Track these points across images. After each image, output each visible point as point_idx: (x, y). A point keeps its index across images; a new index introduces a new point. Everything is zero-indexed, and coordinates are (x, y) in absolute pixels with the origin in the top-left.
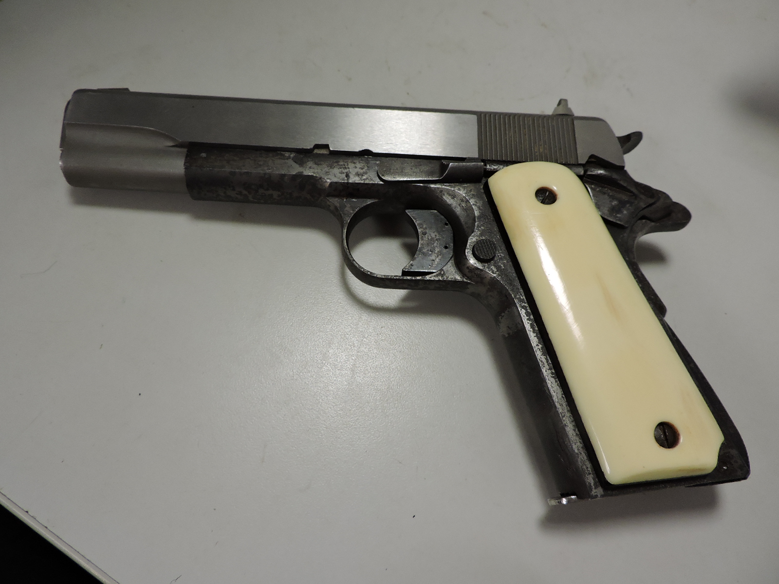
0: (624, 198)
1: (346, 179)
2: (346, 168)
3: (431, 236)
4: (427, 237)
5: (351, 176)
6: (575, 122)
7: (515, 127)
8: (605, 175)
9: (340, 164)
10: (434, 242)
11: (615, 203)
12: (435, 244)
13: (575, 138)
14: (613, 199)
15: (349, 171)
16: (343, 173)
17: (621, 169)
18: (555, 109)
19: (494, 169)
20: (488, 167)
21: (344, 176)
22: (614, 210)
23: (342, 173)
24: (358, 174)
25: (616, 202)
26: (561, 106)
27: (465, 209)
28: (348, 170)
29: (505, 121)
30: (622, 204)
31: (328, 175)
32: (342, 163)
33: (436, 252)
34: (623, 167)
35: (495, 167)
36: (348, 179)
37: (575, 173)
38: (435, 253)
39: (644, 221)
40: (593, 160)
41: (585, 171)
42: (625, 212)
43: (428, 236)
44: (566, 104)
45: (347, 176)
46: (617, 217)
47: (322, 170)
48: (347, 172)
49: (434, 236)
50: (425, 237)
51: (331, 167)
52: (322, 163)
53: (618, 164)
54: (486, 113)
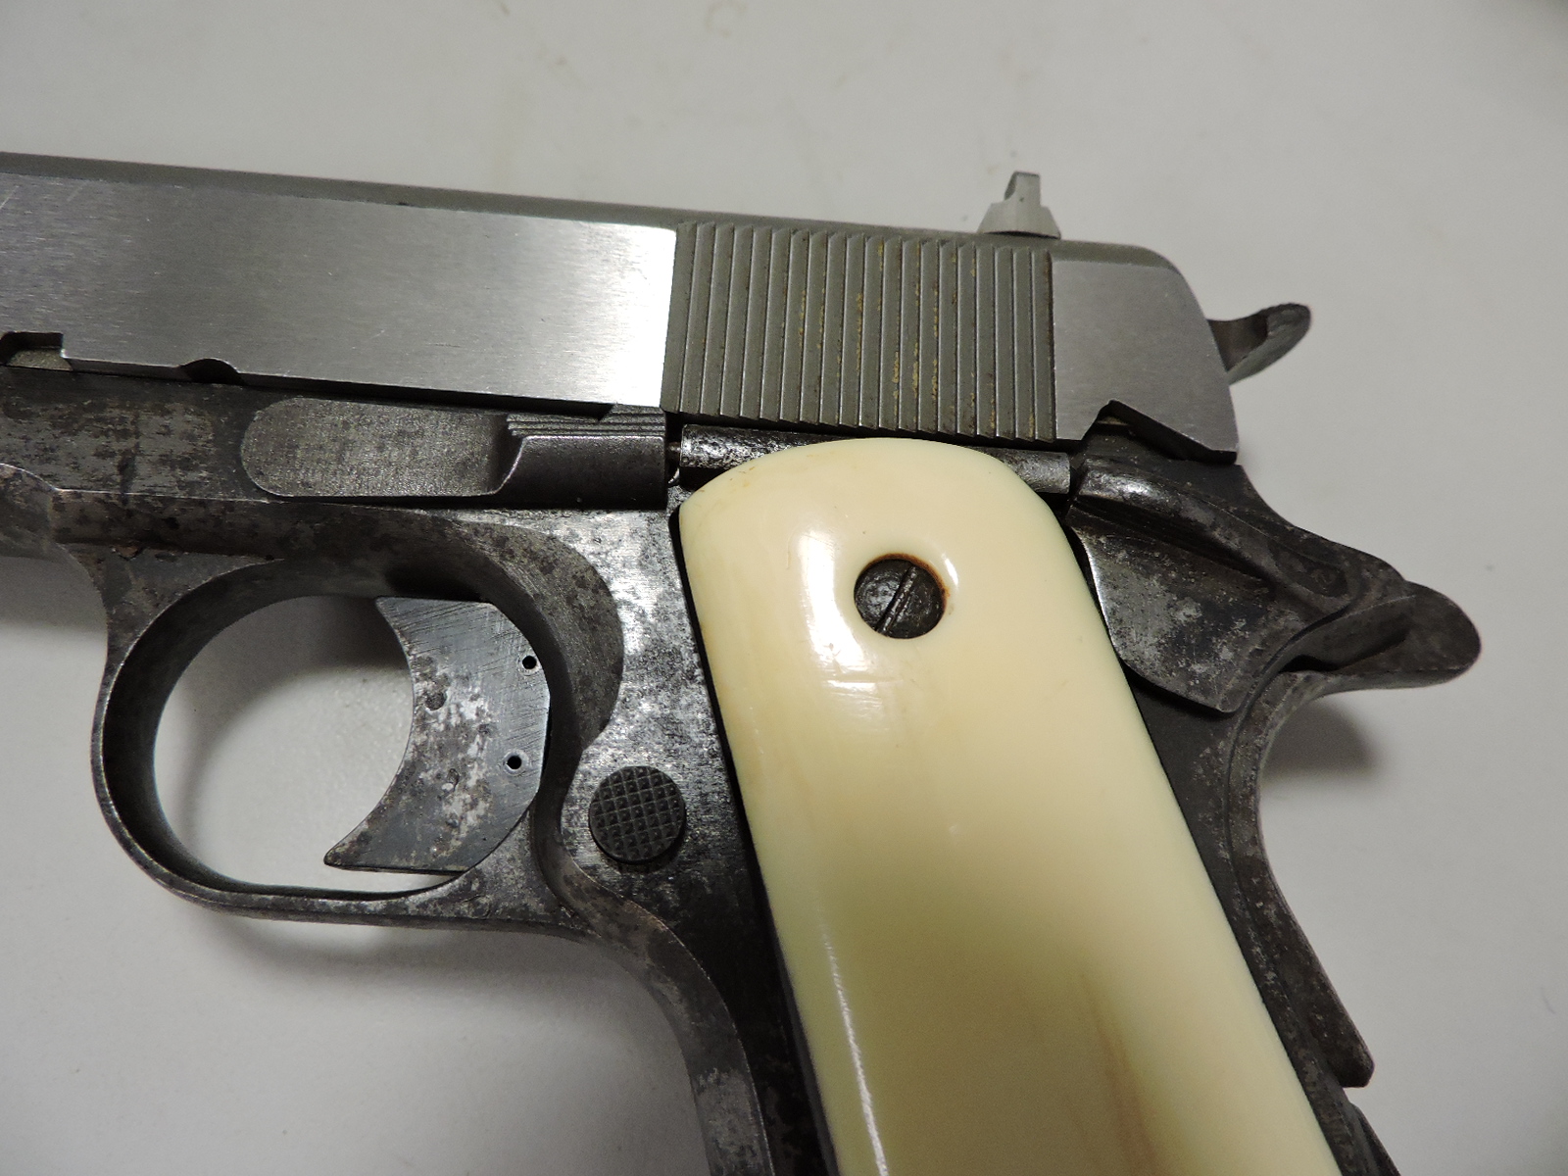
0: (1226, 593)
1: (118, 479)
2: (124, 434)
3: (461, 715)
4: (442, 718)
5: (143, 468)
6: (1057, 266)
7: (821, 282)
8: (1151, 504)
9: (107, 414)
10: (470, 738)
11: (1188, 612)
12: (473, 751)
13: (1051, 330)
14: (1182, 596)
15: (137, 446)
16: (112, 455)
17: (1223, 465)
18: (994, 212)
19: (712, 460)
20: (687, 447)
21: (110, 467)
22: (1178, 644)
23: (103, 454)
24: (166, 460)
25: (1192, 612)
26: (1015, 196)
27: (590, 620)
28: (130, 443)
29: (784, 255)
30: (1217, 619)
31: (48, 460)
32: (116, 412)
33: (471, 783)
34: (1233, 456)
35: (716, 453)
36: (125, 485)
37: (1032, 485)
38: (465, 789)
39: (1301, 676)
40: (1115, 422)
41: (1078, 477)
42: (1226, 654)
43: (449, 714)
44: (1035, 193)
45: (126, 468)
46: (1192, 676)
47: (26, 439)
48: (124, 453)
49: (471, 715)
50: (436, 717)
51: (68, 427)
52: (35, 408)
53: (1210, 447)
54: (713, 220)
